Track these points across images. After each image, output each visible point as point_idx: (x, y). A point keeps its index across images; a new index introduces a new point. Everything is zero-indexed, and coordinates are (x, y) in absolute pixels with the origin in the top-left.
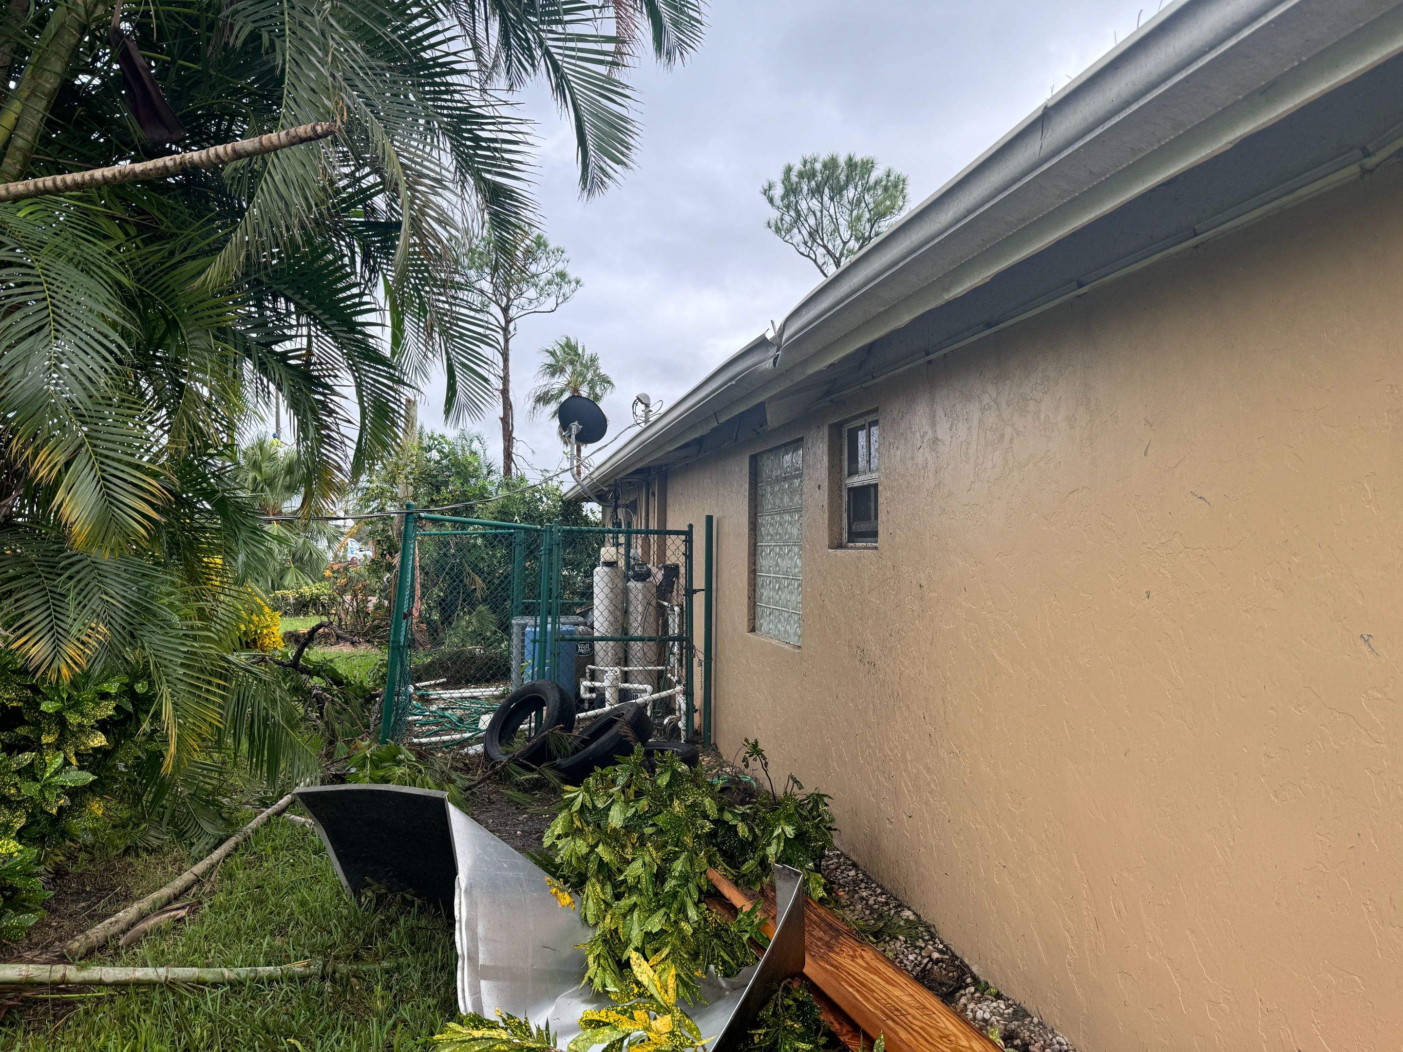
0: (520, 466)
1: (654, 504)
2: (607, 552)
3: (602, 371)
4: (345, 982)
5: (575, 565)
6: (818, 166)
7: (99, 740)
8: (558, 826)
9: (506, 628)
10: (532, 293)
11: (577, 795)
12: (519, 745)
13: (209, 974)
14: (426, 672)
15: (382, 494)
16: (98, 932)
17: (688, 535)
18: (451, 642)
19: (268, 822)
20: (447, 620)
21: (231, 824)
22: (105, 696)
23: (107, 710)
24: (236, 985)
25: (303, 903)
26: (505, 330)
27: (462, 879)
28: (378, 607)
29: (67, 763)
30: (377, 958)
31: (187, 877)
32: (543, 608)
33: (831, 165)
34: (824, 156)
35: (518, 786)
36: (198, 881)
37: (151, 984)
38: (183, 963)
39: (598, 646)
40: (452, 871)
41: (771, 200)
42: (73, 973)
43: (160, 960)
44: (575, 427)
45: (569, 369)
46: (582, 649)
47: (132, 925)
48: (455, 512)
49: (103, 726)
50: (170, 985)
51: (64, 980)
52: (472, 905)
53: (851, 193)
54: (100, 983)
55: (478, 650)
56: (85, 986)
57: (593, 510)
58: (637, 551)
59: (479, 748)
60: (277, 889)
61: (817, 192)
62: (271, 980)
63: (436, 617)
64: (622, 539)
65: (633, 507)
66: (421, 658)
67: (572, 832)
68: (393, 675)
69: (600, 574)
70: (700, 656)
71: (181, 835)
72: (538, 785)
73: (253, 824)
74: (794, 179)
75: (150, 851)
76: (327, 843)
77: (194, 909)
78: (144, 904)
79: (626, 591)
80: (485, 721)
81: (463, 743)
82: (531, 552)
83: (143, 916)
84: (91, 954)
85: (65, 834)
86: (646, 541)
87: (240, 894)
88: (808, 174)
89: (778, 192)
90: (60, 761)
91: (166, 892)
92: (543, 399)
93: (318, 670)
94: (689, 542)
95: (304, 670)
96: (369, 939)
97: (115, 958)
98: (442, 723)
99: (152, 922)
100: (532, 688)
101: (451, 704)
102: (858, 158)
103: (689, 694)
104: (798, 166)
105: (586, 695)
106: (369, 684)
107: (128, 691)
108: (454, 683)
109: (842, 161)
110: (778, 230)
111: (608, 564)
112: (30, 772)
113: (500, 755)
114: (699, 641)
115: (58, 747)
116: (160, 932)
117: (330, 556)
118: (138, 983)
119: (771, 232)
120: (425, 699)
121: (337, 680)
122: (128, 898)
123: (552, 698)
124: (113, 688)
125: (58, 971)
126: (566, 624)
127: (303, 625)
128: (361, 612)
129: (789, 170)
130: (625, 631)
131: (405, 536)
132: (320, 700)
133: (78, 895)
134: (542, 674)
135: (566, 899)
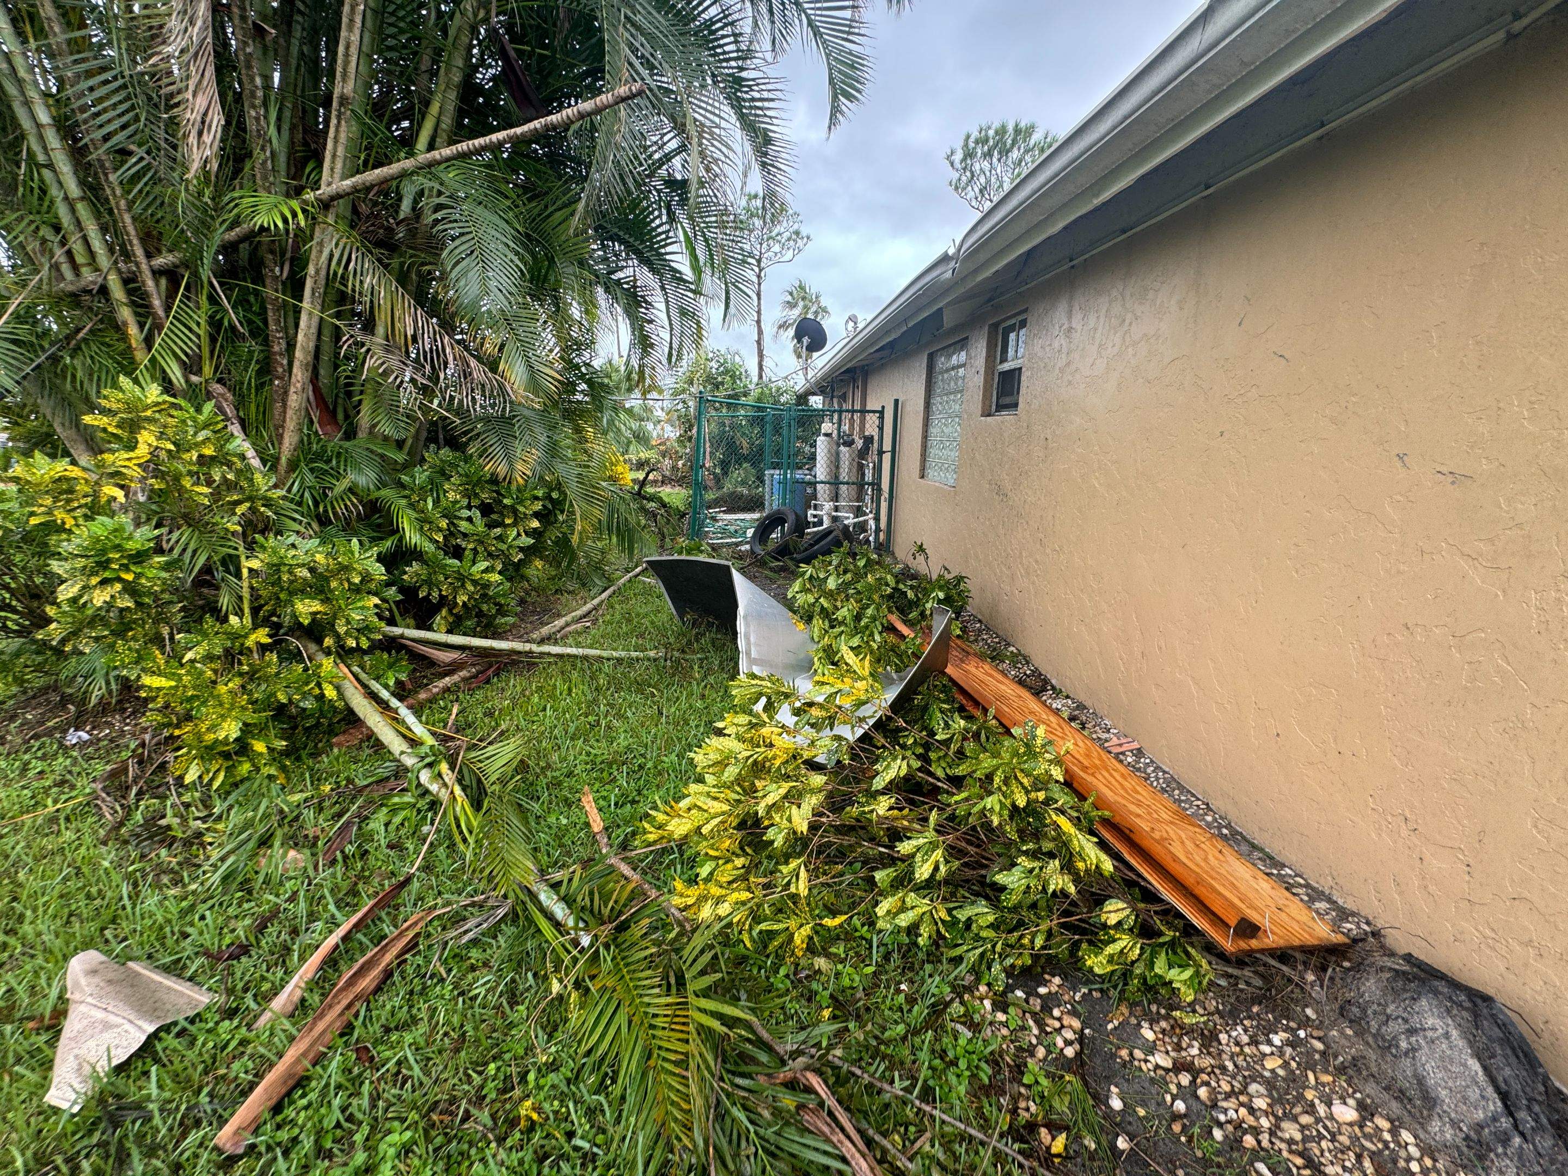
0: (767, 373)
1: (858, 394)
2: (826, 427)
3: (823, 304)
4: (678, 661)
5: (804, 440)
6: (991, 133)
7: (535, 524)
8: (797, 586)
9: (760, 479)
10: (777, 248)
11: (808, 570)
12: (771, 546)
13: (605, 654)
14: (715, 503)
15: (684, 391)
16: (545, 630)
17: (881, 413)
18: (728, 487)
19: (630, 580)
20: (725, 473)
21: (610, 581)
22: (536, 498)
23: (538, 506)
24: (619, 661)
25: (652, 623)
26: (759, 277)
27: (741, 611)
29: (519, 535)
30: (694, 652)
31: (589, 606)
32: (785, 465)
35: (771, 569)
36: (594, 609)
37: (576, 657)
38: (591, 647)
39: (819, 487)
40: (735, 605)
41: (952, 163)
42: (535, 648)
43: (578, 645)
44: (806, 340)
45: (801, 304)
46: (809, 491)
47: (563, 628)
48: (730, 397)
49: (537, 515)
50: (585, 658)
51: (531, 652)
52: (747, 625)
54: (549, 654)
55: (745, 492)
56: (542, 655)
57: (816, 402)
58: (846, 428)
59: (748, 547)
60: (638, 615)
61: (988, 155)
62: (638, 659)
63: (718, 471)
64: (836, 416)
65: (844, 398)
66: (710, 496)
67: (804, 590)
68: (695, 501)
69: (821, 441)
70: (885, 495)
71: (584, 585)
72: (783, 569)
73: (622, 581)
75: (569, 592)
76: (663, 590)
77: (595, 622)
78: (568, 618)
79: (838, 454)
80: (750, 533)
81: (737, 544)
82: (777, 430)
83: (567, 625)
84: (542, 641)
85: (523, 577)
86: (852, 421)
87: (618, 616)
88: (982, 140)
90: (515, 533)
91: (579, 613)
92: (783, 326)
93: (651, 498)
94: (882, 418)
95: (645, 498)
96: (689, 643)
97: (556, 643)
98: (724, 532)
99: (573, 627)
100: (778, 511)
101: (730, 523)
103: (877, 519)
105: (810, 519)
106: (682, 507)
107: (548, 497)
108: (730, 511)
111: (826, 435)
112: (500, 538)
113: (759, 550)
114: (885, 486)
115: (515, 524)
116: (578, 633)
117: (655, 434)
118: (569, 656)
119: (951, 189)
120: (714, 519)
121: (664, 505)
122: (559, 616)
123: (791, 518)
124: (540, 493)
125: (527, 647)
126: (799, 475)
127: (641, 475)
128: (674, 468)
130: (837, 477)
131: (698, 417)
132: (655, 516)
133: (534, 612)
134: (784, 504)
135: (801, 626)
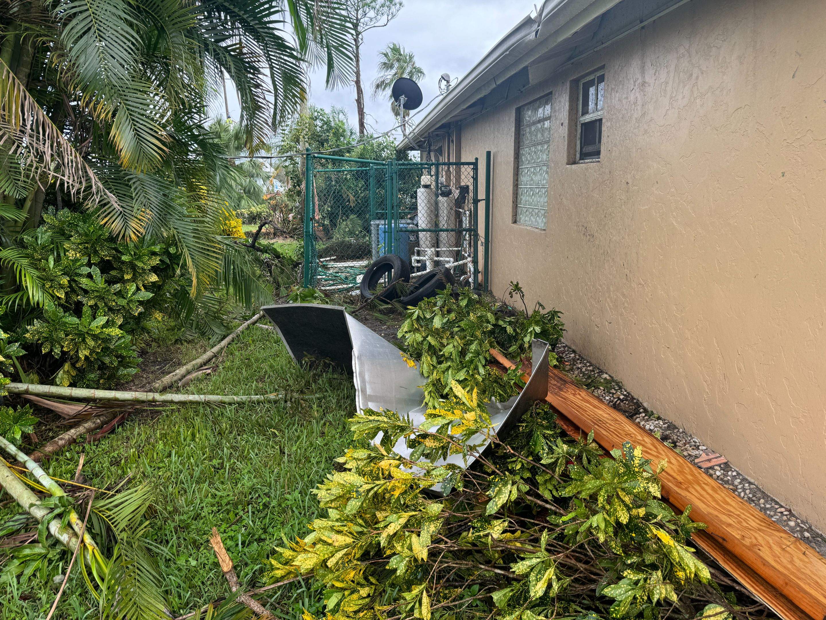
0: (369, 130)
1: (453, 147)
2: (425, 179)
3: (417, 65)
4: (297, 402)
5: (405, 192)
7: (154, 278)
8: (406, 326)
9: (367, 229)
10: (372, 14)
11: (416, 311)
12: (379, 290)
13: (227, 399)
14: (326, 253)
15: (290, 149)
16: (167, 379)
17: (475, 164)
18: (337, 236)
19: (248, 328)
20: (334, 224)
22: (154, 254)
23: (156, 261)
24: (241, 405)
25: (271, 367)
27: (356, 352)
30: (312, 392)
32: (389, 215)
35: (381, 311)
36: (215, 356)
37: (198, 403)
38: (212, 393)
39: (421, 234)
40: (350, 347)
43: (200, 392)
44: (403, 99)
45: (396, 65)
46: (412, 238)
48: (334, 153)
49: (155, 269)
50: (207, 404)
51: (154, 401)
52: (362, 365)
54: (172, 402)
55: (353, 240)
56: (165, 403)
57: (415, 156)
58: (443, 179)
59: (358, 292)
60: (257, 360)
62: (259, 402)
63: (327, 222)
64: (433, 169)
65: (440, 152)
66: (320, 246)
67: (413, 330)
68: (306, 251)
69: (421, 192)
70: (482, 240)
72: (392, 311)
73: (241, 328)
75: (189, 342)
76: (281, 335)
77: (215, 369)
78: (189, 367)
79: (437, 203)
80: (359, 279)
81: (348, 290)
82: (380, 183)
84: (164, 390)
85: (144, 330)
86: (448, 171)
87: (237, 362)
90: (134, 288)
92: (381, 85)
94: (475, 169)
95: (258, 250)
96: (308, 384)
97: (178, 391)
98: (335, 279)
100: (385, 259)
103: (475, 262)
105: (415, 264)
106: (294, 257)
107: (166, 252)
108: (340, 259)
112: (120, 294)
113: (369, 294)
114: (481, 231)
115: (134, 279)
116: (199, 381)
117: (265, 189)
118: (191, 402)
120: (325, 267)
121: (277, 256)
122: (180, 364)
123: (397, 264)
126: (402, 224)
127: (254, 228)
128: (285, 221)
130: (437, 225)
131: (306, 172)
132: (269, 266)
133: (155, 362)
134: (390, 251)
135: (411, 363)
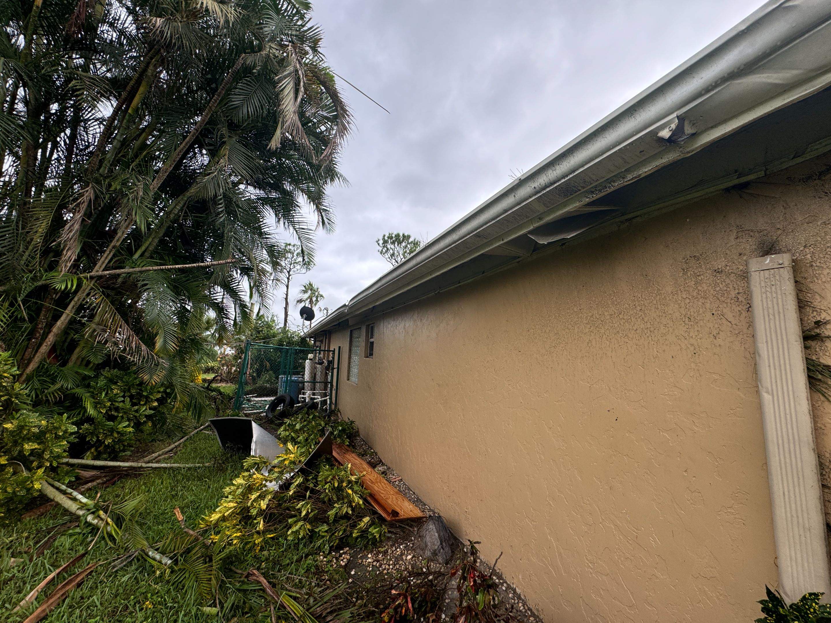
0: (289, 326)
1: (327, 341)
2: (310, 356)
6: (394, 236)
7: (156, 404)
9: (277, 380)
10: (298, 267)
12: (276, 413)
14: (251, 392)
17: (334, 351)
18: (259, 383)
19: (197, 433)
20: (259, 376)
21: (186, 434)
22: (159, 392)
23: (159, 396)
26: (288, 279)
27: (254, 440)
28: (235, 371)
29: (146, 409)
31: (174, 445)
32: (287, 372)
33: (398, 236)
34: (395, 233)
35: (276, 424)
36: (176, 447)
39: (306, 384)
41: (379, 244)
42: (144, 465)
44: (305, 316)
45: (310, 292)
46: (300, 385)
47: (156, 458)
49: (157, 400)
52: (257, 445)
53: (404, 244)
55: (268, 386)
58: (321, 356)
59: (265, 414)
61: (393, 243)
62: (199, 467)
65: (322, 341)
66: (248, 388)
68: (239, 391)
69: (307, 362)
70: (335, 387)
71: (170, 436)
72: (282, 424)
73: (193, 433)
74: (386, 238)
76: (216, 434)
77: (175, 453)
78: (160, 452)
79: (316, 369)
80: (267, 407)
81: (260, 413)
83: (159, 456)
88: (390, 237)
89: (381, 242)
90: (144, 408)
93: (214, 390)
94: (334, 354)
95: (210, 390)
98: (253, 407)
99: (163, 457)
100: (283, 396)
101: (257, 402)
102: (406, 234)
103: (331, 399)
104: (387, 235)
105: (300, 399)
106: (231, 395)
107: (165, 391)
108: (258, 396)
109: (401, 235)
110: (381, 253)
111: (311, 359)
112: (136, 411)
113: (270, 416)
114: (335, 384)
115: (145, 404)
117: (219, 352)
119: (379, 253)
120: (249, 401)
121: (221, 393)
123: (288, 400)
124: (162, 390)
125: (140, 465)
126: (296, 378)
128: (229, 372)
129: (384, 236)
130: (315, 379)
132: (215, 399)
134: (286, 392)
